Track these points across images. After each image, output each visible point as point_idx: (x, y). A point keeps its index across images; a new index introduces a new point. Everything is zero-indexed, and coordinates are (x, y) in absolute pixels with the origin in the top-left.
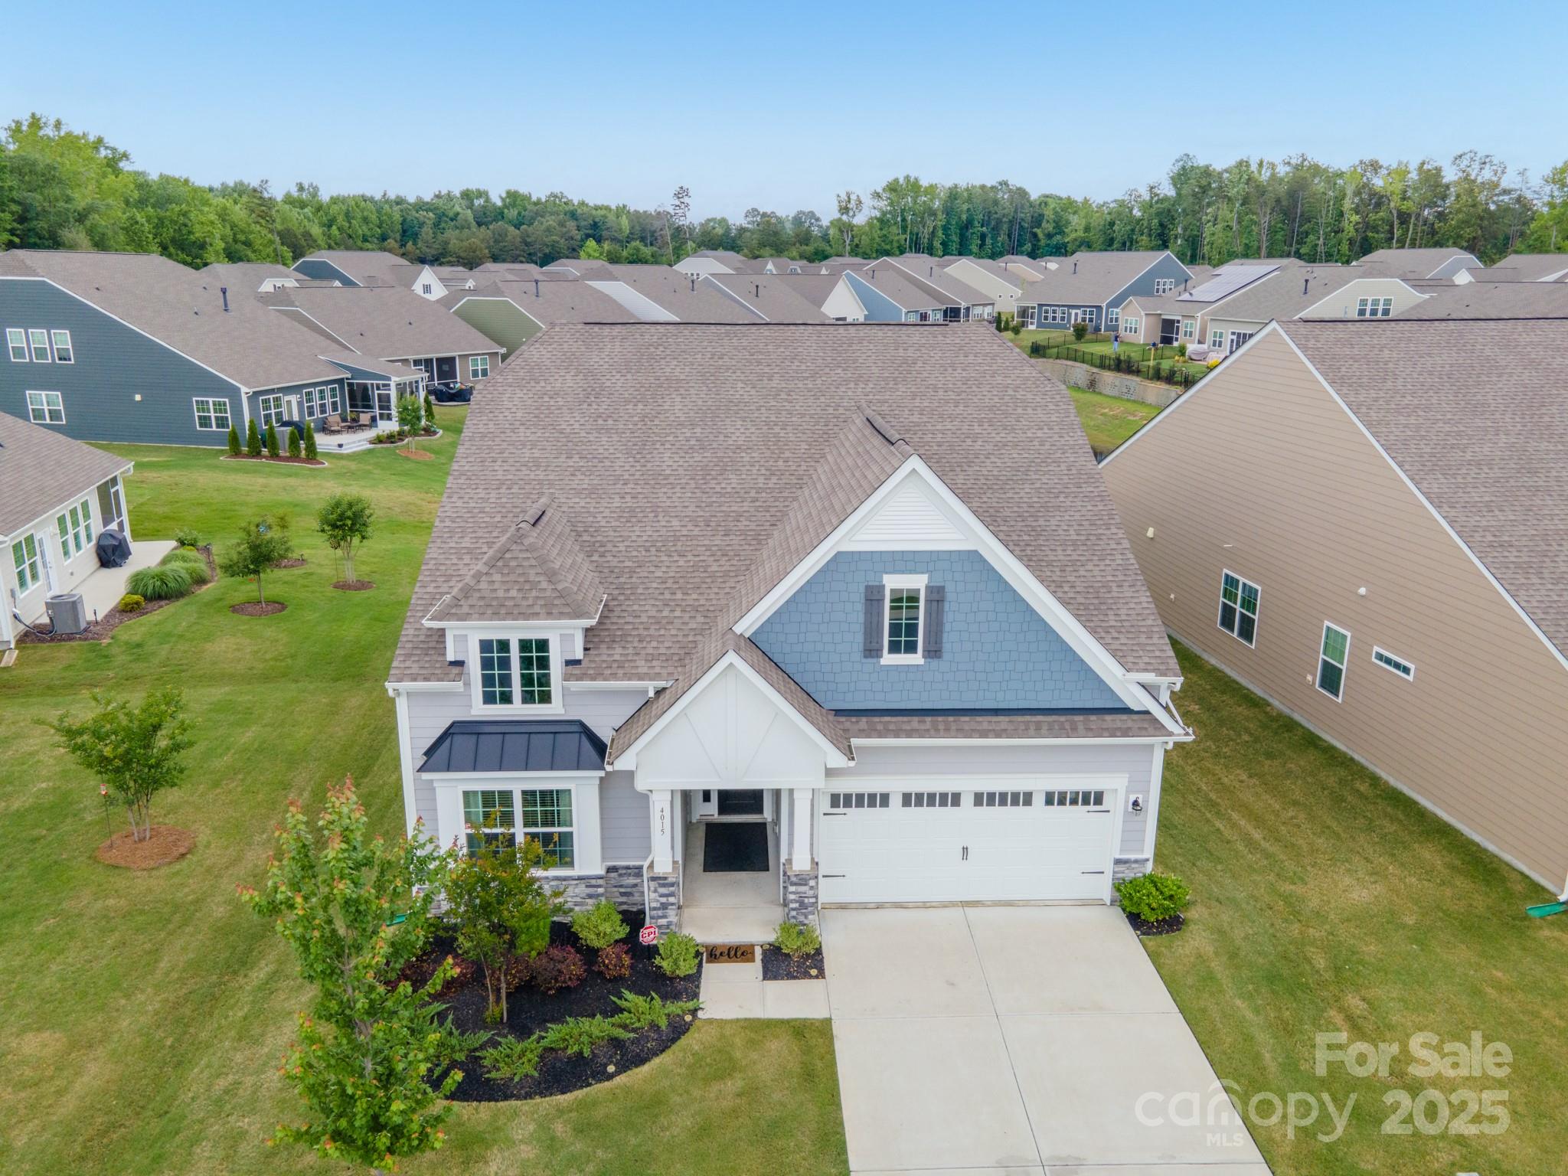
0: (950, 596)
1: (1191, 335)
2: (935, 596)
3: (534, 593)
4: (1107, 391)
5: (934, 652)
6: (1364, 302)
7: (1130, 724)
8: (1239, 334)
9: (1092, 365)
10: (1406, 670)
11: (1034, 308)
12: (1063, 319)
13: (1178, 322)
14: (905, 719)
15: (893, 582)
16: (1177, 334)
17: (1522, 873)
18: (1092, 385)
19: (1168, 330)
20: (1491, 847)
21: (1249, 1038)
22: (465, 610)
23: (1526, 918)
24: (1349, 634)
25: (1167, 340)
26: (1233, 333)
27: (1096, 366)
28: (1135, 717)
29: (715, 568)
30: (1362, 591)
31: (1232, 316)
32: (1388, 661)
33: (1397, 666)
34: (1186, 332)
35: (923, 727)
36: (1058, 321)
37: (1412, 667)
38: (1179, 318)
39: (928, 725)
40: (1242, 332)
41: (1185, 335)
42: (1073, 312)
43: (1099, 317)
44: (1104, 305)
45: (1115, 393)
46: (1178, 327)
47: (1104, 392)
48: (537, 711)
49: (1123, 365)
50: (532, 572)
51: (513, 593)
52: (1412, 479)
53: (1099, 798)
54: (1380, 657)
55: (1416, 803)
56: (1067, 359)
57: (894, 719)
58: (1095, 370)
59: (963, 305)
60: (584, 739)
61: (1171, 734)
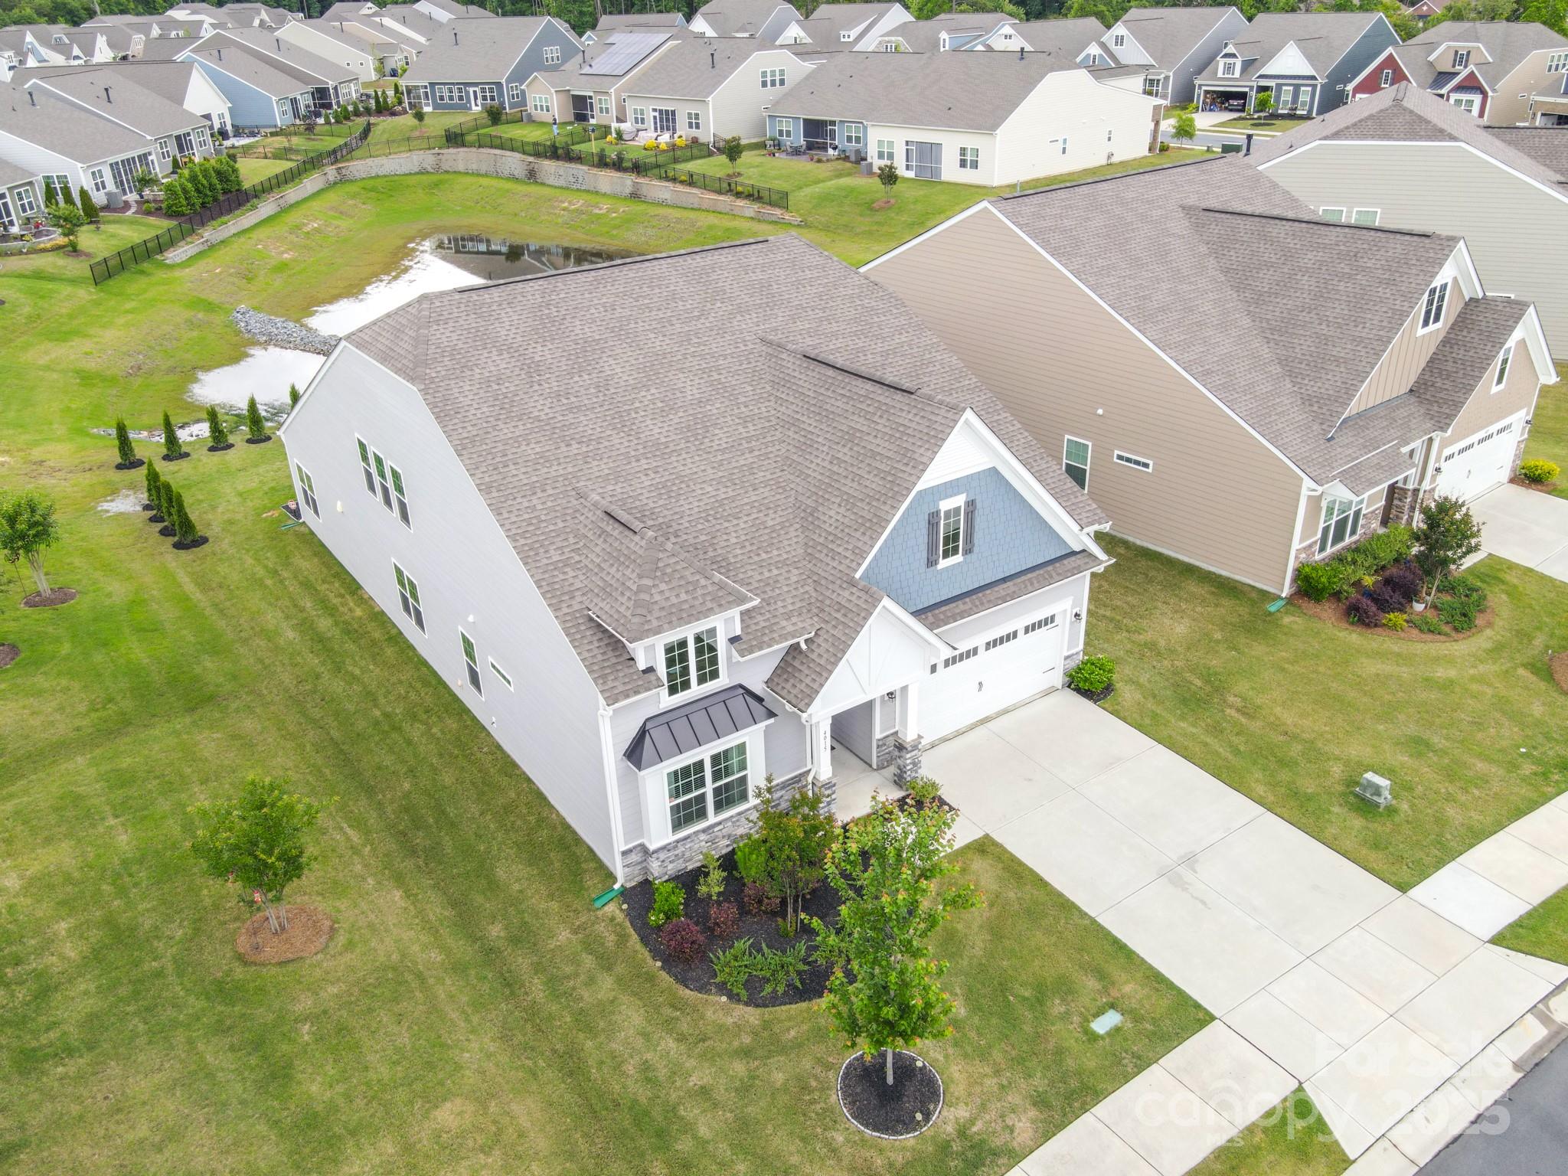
0: (979, 505)
1: (607, 112)
2: (971, 508)
3: (699, 592)
4: (551, 181)
5: (968, 551)
6: (764, 74)
7: (1079, 562)
8: (661, 111)
9: (524, 153)
10: (1146, 465)
11: (426, 87)
12: (461, 98)
13: (591, 98)
14: (954, 605)
15: (945, 505)
16: (592, 111)
17: (1249, 585)
18: (532, 175)
19: (581, 107)
20: (1224, 573)
21: (1206, 744)
22: (655, 623)
23: (1270, 614)
24: (1090, 444)
25: (581, 118)
26: (655, 110)
27: (530, 155)
28: (1079, 556)
29: (770, 523)
30: (1100, 412)
31: (650, 93)
32: (1128, 460)
33: (1137, 463)
34: (601, 108)
35: (966, 607)
36: (456, 100)
37: (1151, 463)
38: (591, 94)
39: (970, 605)
40: (664, 108)
41: (601, 112)
42: (471, 90)
43: (501, 94)
44: (503, 81)
45: (562, 182)
46: (591, 103)
47: (548, 182)
48: (711, 686)
49: (560, 152)
50: (687, 573)
51: (683, 597)
52: (1140, 331)
53: (1053, 618)
54: (1120, 457)
55: (1161, 554)
56: (492, 147)
57: (947, 608)
58: (531, 159)
59: (331, 84)
60: (748, 699)
61: (1102, 562)
